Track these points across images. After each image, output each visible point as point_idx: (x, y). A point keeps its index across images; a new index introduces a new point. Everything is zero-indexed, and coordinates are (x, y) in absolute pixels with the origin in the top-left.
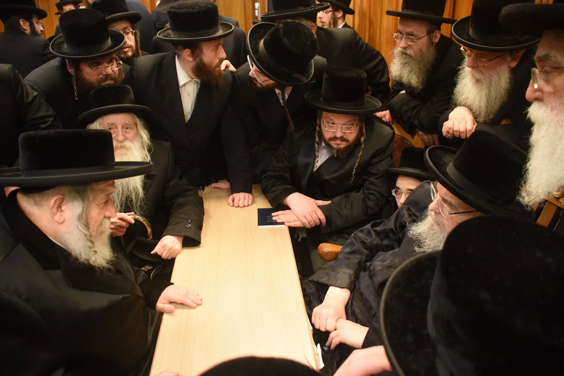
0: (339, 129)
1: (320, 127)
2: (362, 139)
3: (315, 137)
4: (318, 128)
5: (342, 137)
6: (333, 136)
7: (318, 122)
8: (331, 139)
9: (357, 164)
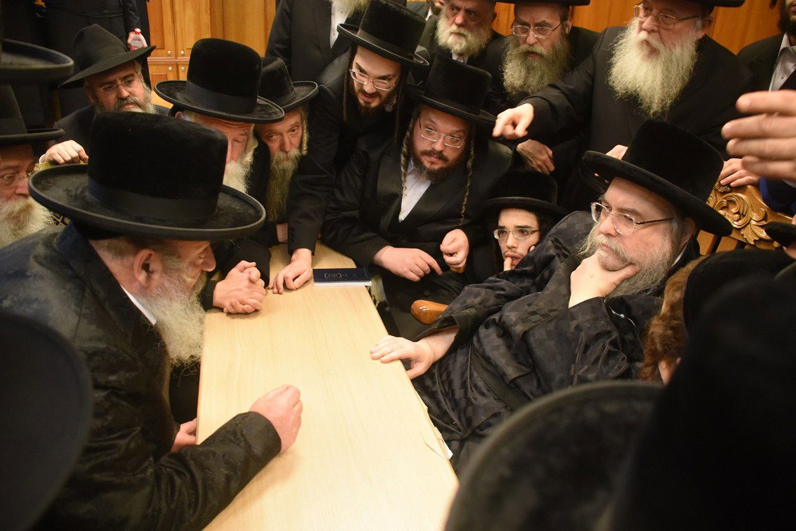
0: (441, 140)
1: (412, 133)
2: (469, 164)
3: (403, 145)
4: (408, 133)
5: (441, 152)
6: (429, 148)
7: (411, 125)
8: (426, 153)
9: (466, 199)
